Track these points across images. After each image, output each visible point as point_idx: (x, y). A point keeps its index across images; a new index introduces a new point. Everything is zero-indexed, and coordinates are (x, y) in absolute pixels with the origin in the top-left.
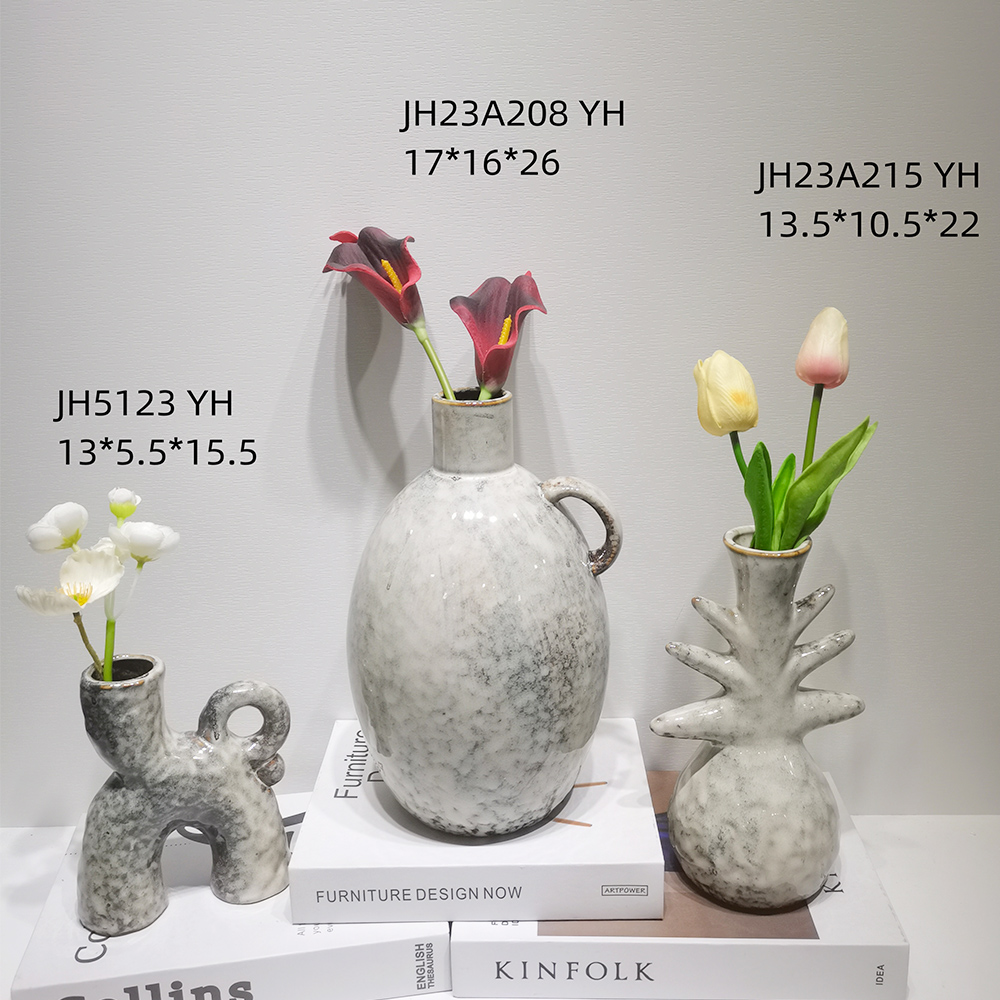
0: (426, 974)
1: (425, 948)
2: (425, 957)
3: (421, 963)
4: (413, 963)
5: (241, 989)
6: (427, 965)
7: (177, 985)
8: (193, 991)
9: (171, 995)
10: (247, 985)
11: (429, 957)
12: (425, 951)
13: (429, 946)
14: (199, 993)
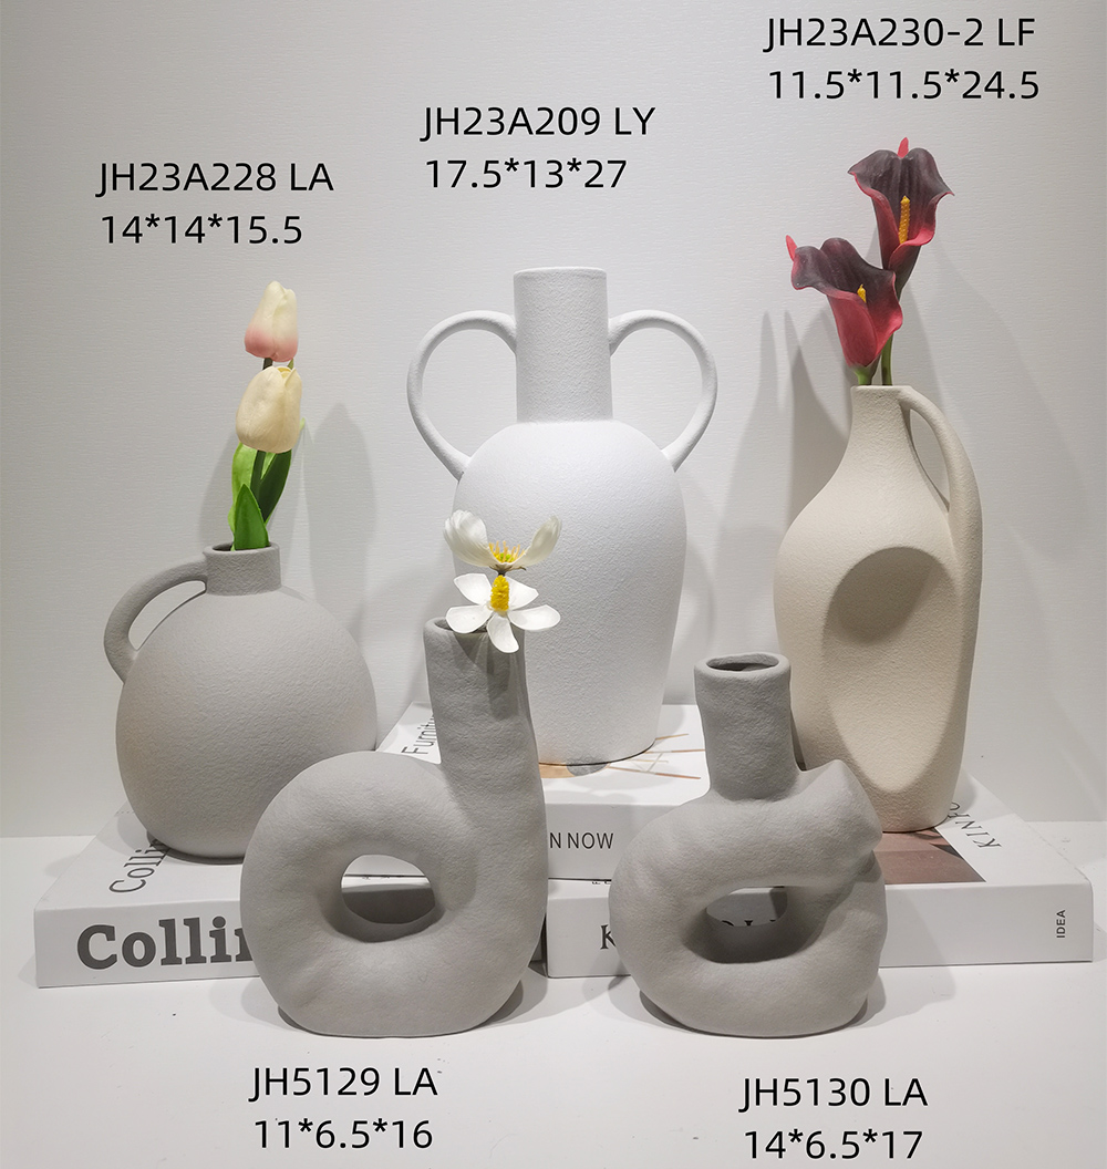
7: (219, 922)
8: (237, 932)
9: (212, 934)
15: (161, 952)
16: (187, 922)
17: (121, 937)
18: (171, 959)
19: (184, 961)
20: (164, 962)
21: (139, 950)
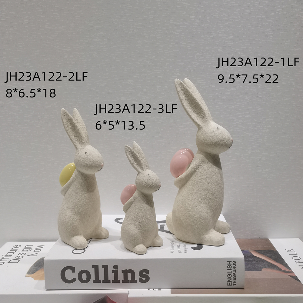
0: (232, 278)
1: (232, 264)
2: (232, 268)
3: (230, 271)
4: (226, 271)
5: (144, 273)
6: (232, 273)
7: (116, 267)
8: (123, 271)
9: (113, 272)
10: (147, 271)
11: (234, 269)
12: (232, 265)
13: (234, 262)
14: (125, 272)
15: (93, 278)
16: (103, 266)
17: (77, 271)
18: (97, 281)
19: (102, 282)
20: (94, 282)
21: (84, 276)
